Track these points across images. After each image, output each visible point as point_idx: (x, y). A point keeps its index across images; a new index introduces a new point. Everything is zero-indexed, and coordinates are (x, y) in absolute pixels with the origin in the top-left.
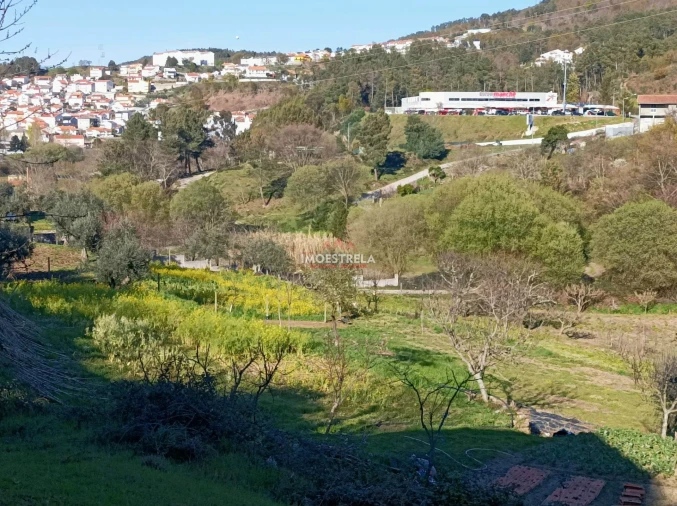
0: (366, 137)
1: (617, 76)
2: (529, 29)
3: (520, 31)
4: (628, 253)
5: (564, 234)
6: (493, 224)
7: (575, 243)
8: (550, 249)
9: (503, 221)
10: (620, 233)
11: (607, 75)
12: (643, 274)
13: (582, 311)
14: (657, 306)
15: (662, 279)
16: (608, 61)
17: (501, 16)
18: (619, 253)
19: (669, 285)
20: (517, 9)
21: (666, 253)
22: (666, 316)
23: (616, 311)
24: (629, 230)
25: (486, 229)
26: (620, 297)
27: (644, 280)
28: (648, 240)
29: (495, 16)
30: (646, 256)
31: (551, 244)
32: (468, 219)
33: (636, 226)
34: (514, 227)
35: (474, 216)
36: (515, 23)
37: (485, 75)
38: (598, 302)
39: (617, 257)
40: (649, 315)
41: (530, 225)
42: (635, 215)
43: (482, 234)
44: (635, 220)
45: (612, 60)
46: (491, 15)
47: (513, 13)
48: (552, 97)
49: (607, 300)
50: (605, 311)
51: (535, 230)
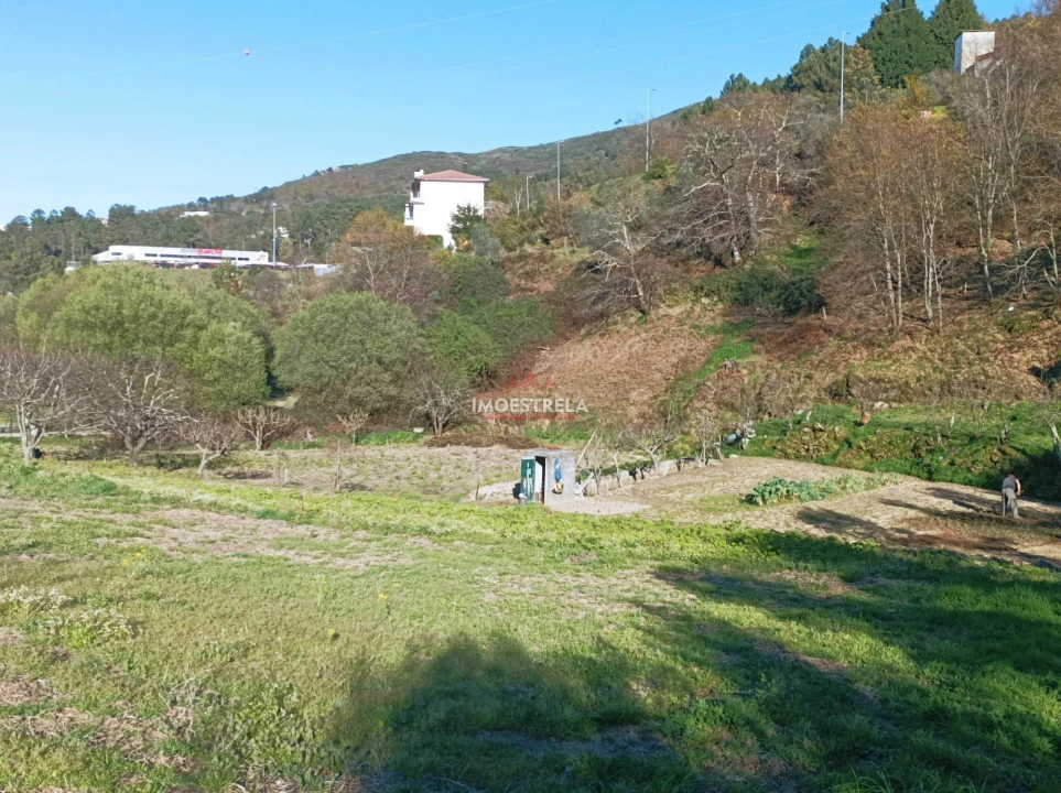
0: (18, 277)
1: (331, 241)
2: (248, 213)
3: (239, 215)
4: (327, 363)
5: (234, 338)
6: (120, 323)
7: (250, 350)
8: (212, 359)
9: (136, 318)
10: (315, 336)
11: (321, 240)
12: (349, 391)
13: (262, 448)
14: (370, 436)
15: (376, 397)
16: (322, 227)
17: (219, 201)
18: (316, 362)
19: (385, 404)
20: (236, 196)
21: (380, 362)
22: (382, 447)
23: (312, 445)
24: (328, 332)
25: (109, 333)
26: (318, 428)
27: (351, 400)
28: (355, 342)
29: (212, 200)
30: (353, 365)
31: (212, 352)
32: (77, 316)
33: (336, 325)
34: (154, 327)
35: (88, 313)
36: (234, 208)
37: (191, 236)
38: (287, 434)
39: (312, 368)
40: (359, 447)
41: (182, 326)
42: (334, 310)
43: (101, 338)
44: (335, 317)
45: (326, 226)
46: (208, 199)
47: (231, 199)
48: (263, 256)
49: (300, 432)
50: (297, 447)
51: (188, 332)
